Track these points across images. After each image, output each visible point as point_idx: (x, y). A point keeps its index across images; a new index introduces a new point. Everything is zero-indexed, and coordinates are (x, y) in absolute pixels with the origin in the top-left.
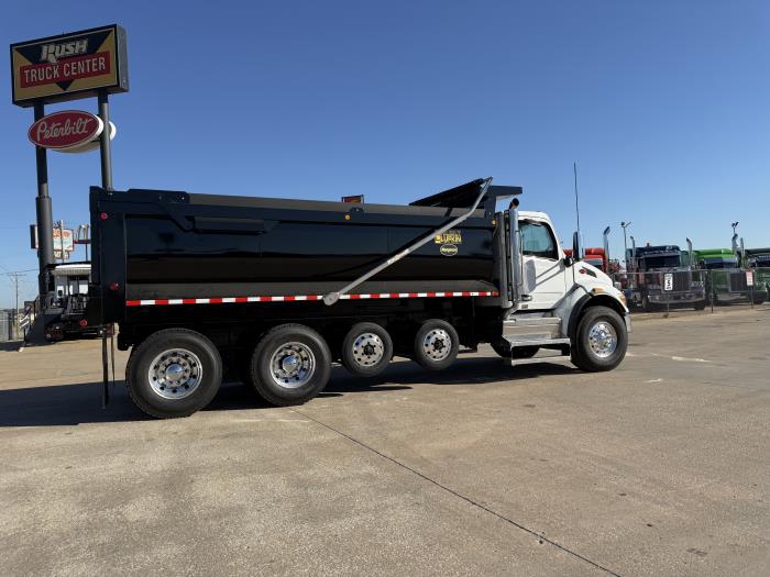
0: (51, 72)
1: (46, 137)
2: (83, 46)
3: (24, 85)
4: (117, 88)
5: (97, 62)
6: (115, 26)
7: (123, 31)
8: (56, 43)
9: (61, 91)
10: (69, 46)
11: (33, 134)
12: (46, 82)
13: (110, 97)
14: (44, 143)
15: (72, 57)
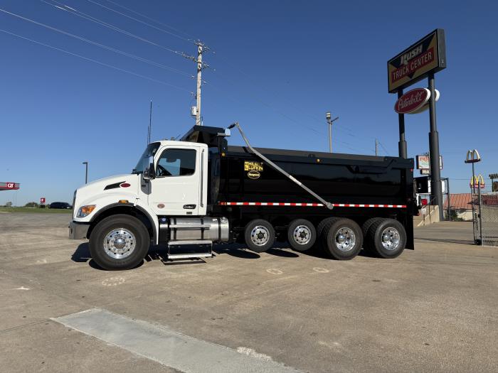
0: (405, 70)
1: (402, 107)
2: (420, 49)
3: (393, 81)
4: (438, 69)
5: (427, 56)
6: (436, 30)
7: (442, 31)
8: (408, 52)
9: (409, 79)
10: (413, 52)
11: (396, 108)
12: (403, 76)
13: (435, 75)
14: (402, 111)
15: (414, 58)
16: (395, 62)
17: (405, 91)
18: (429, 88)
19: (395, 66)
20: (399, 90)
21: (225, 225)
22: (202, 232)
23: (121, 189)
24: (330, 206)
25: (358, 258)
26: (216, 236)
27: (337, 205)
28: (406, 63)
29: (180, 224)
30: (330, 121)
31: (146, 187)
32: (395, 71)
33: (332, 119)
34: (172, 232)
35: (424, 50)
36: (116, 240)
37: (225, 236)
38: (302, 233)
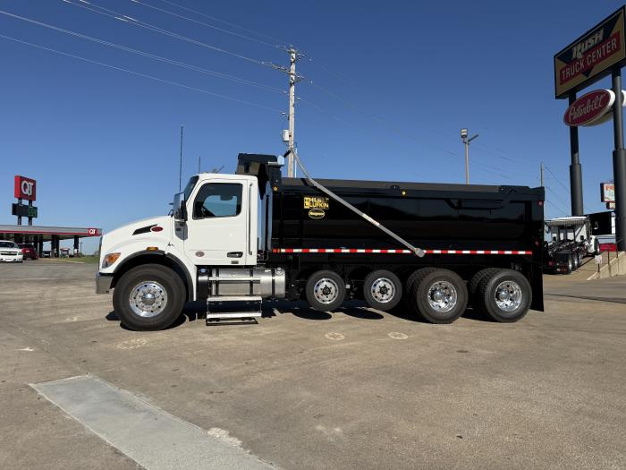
0: (579, 66)
1: (575, 118)
2: (599, 36)
3: (562, 83)
5: (610, 44)
6: (624, 7)
8: (582, 42)
9: (586, 78)
10: (591, 41)
11: (567, 119)
12: (576, 74)
13: (622, 70)
14: (573, 123)
15: (592, 48)
16: (565, 57)
17: (579, 95)
18: (614, 89)
19: (565, 62)
20: (571, 94)
21: (281, 278)
22: (251, 286)
23: (152, 234)
24: (420, 253)
25: (461, 320)
26: (269, 291)
27: (429, 252)
28: (580, 56)
29: (223, 276)
30: (466, 140)
31: (181, 231)
32: (565, 69)
33: (469, 137)
34: (214, 286)
35: (606, 38)
36: (144, 295)
37: (281, 291)
38: (383, 288)
